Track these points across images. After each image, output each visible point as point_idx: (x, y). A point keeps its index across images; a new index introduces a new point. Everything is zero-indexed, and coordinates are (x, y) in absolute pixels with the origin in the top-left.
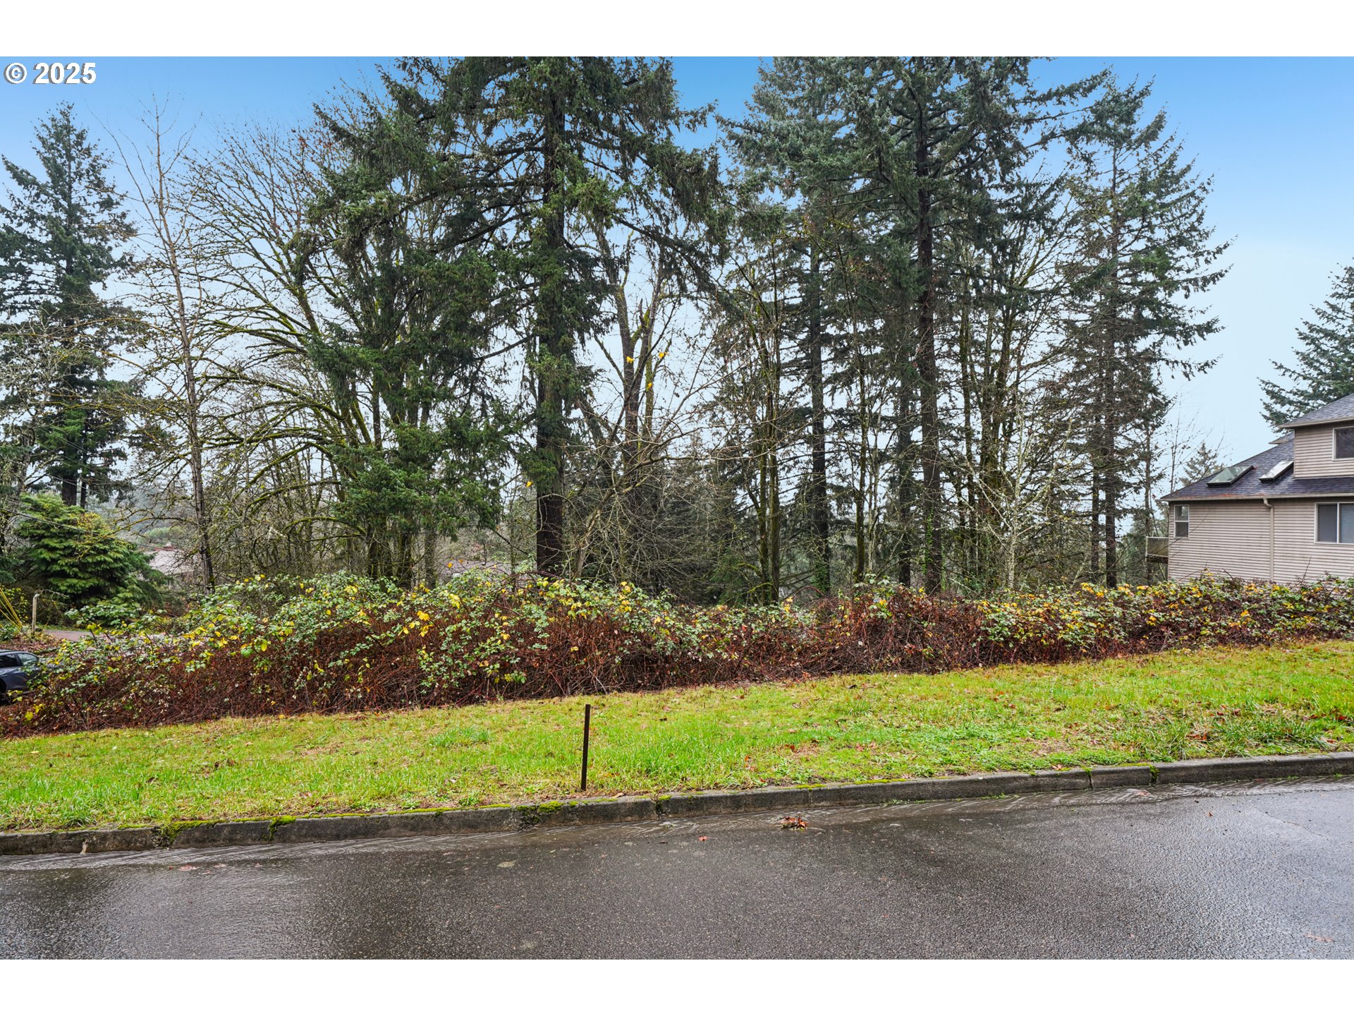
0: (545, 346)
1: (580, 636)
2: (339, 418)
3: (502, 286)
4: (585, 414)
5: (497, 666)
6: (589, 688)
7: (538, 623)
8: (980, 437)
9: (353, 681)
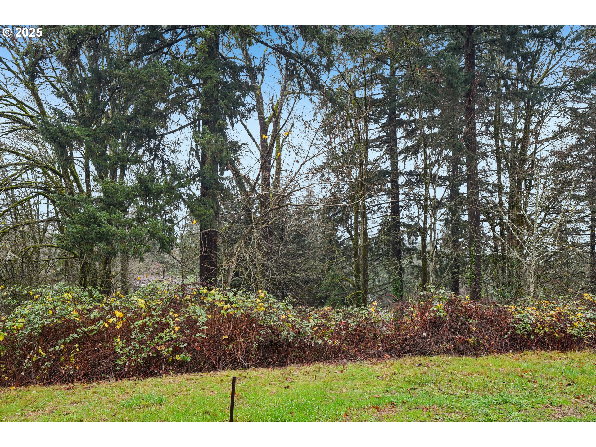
0: (206, 127)
1: (229, 328)
2: (60, 175)
3: (176, 85)
4: (234, 174)
5: (171, 349)
6: (235, 365)
7: (200, 319)
8: (508, 190)
9: (67, 361)
